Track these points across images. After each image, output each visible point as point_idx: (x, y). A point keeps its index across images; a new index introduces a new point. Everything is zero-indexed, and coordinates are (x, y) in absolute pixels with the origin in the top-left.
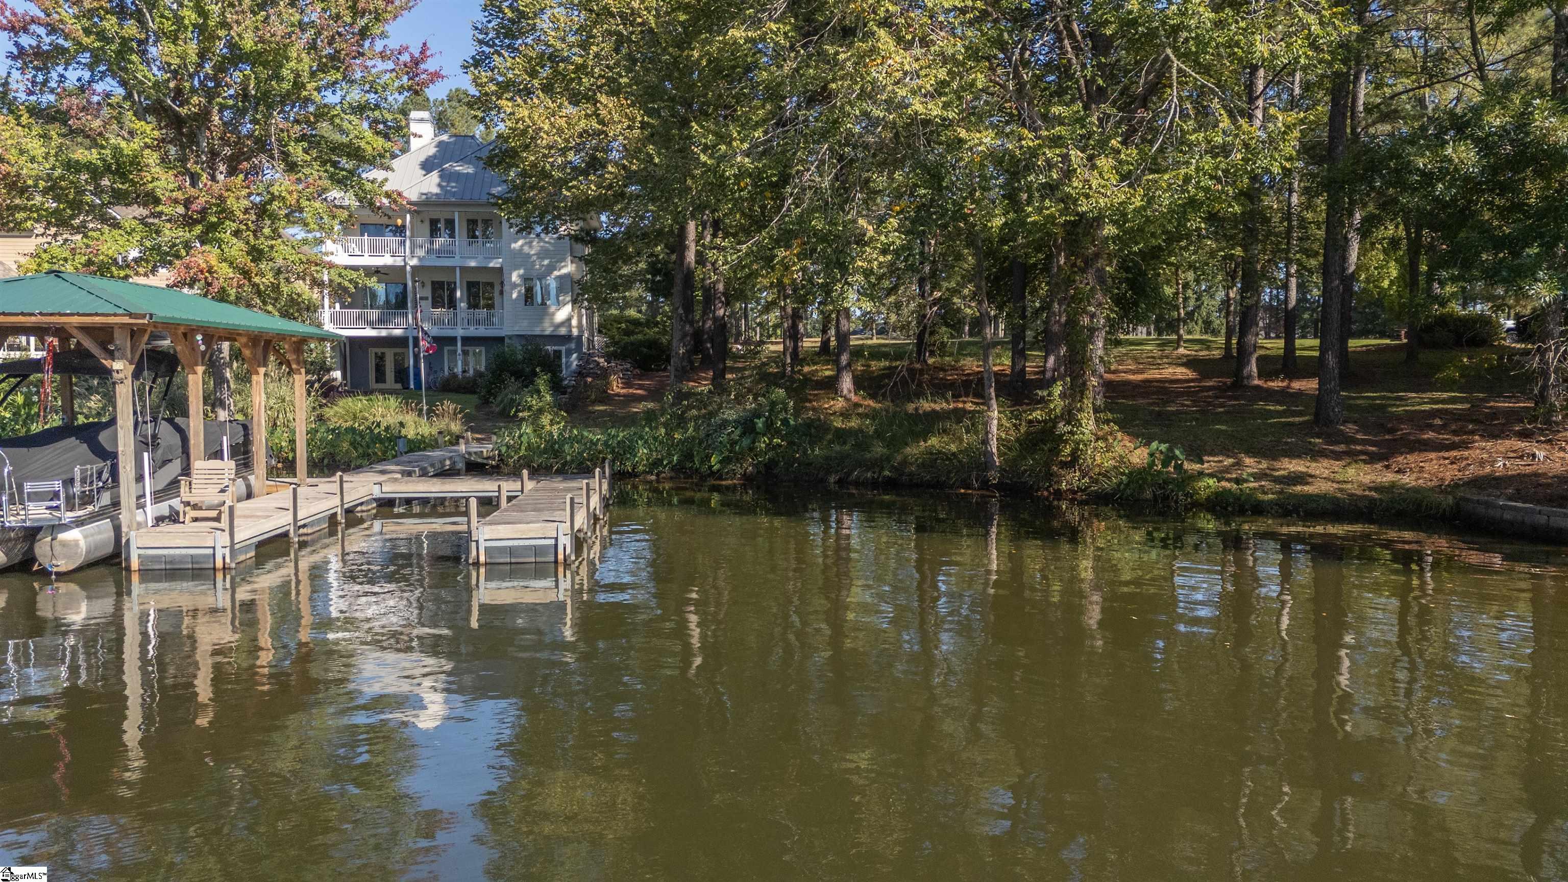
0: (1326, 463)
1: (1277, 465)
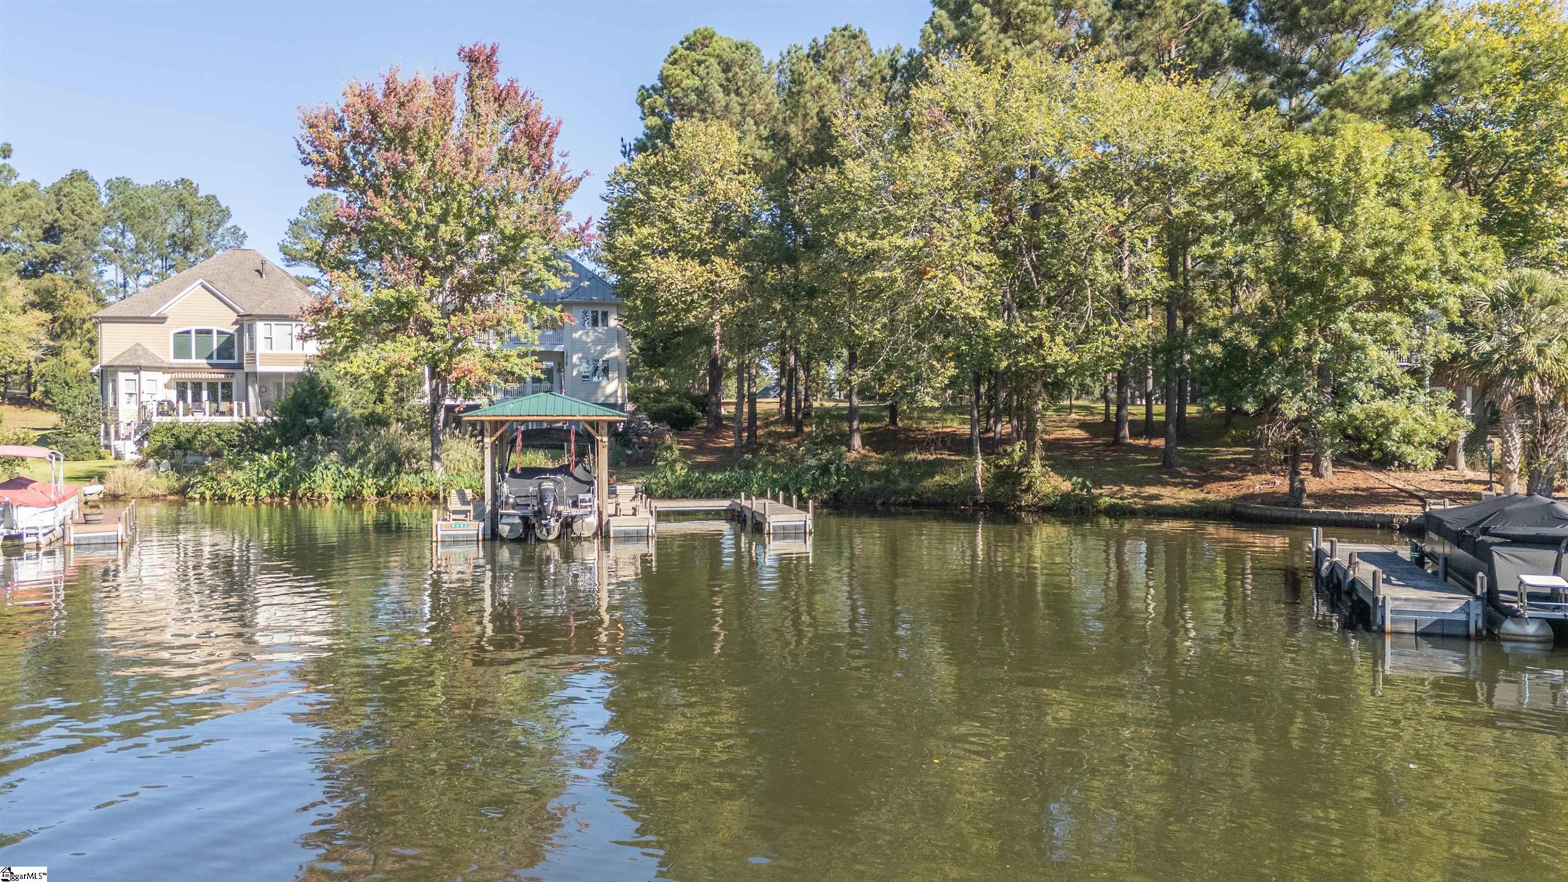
0: (1169, 488)
1: (1143, 490)
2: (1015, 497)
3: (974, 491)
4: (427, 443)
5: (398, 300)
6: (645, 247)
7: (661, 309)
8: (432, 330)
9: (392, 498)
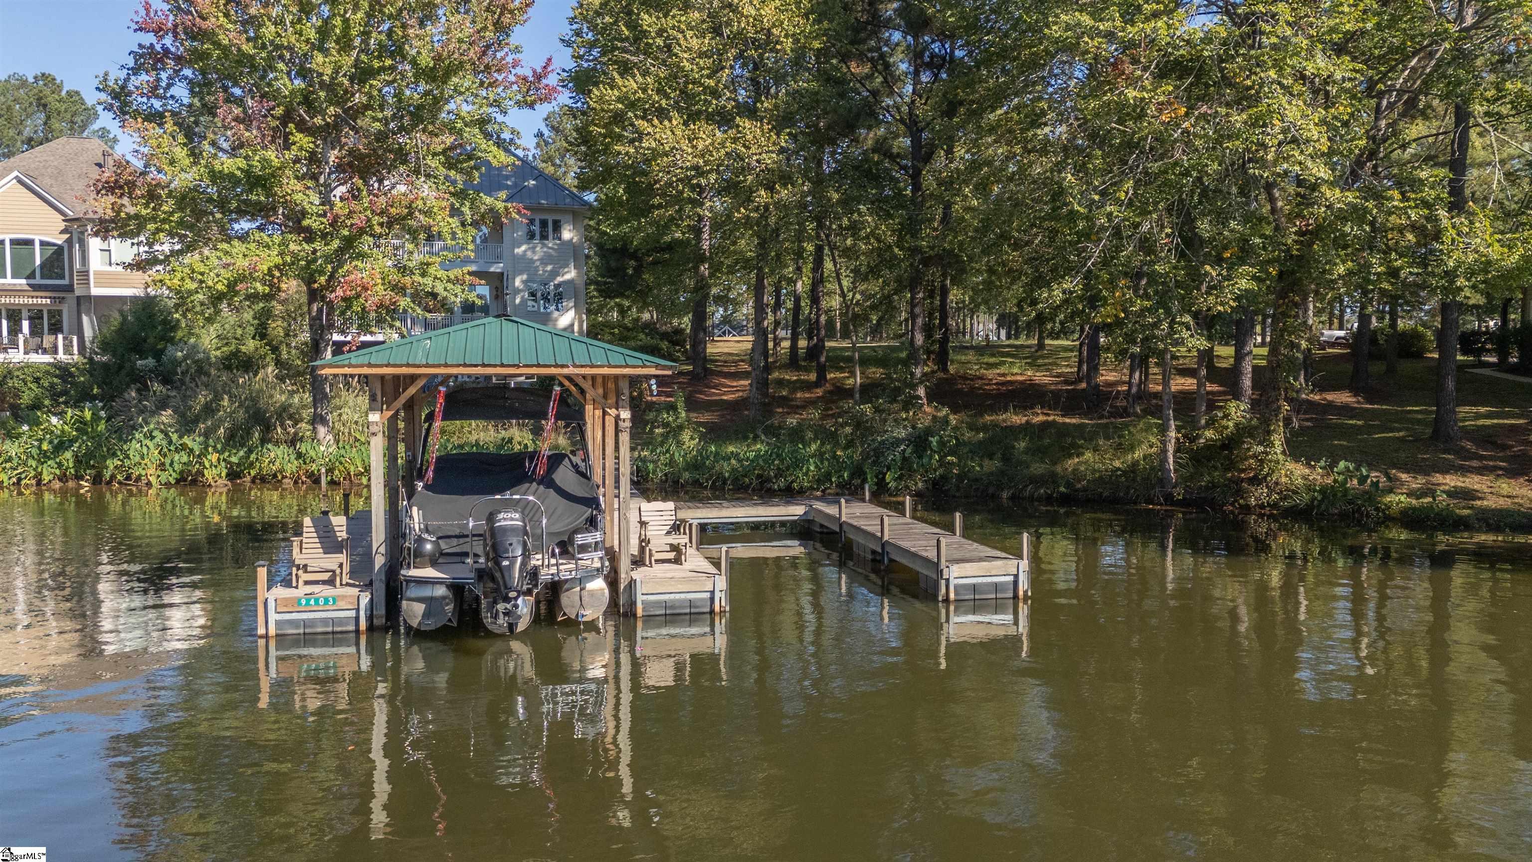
0: (1476, 478)
1: (1434, 480)
2: (1240, 493)
3: (1163, 481)
4: (308, 397)
5: (247, 173)
6: (632, 105)
7: (656, 201)
8: (306, 223)
9: (253, 481)
